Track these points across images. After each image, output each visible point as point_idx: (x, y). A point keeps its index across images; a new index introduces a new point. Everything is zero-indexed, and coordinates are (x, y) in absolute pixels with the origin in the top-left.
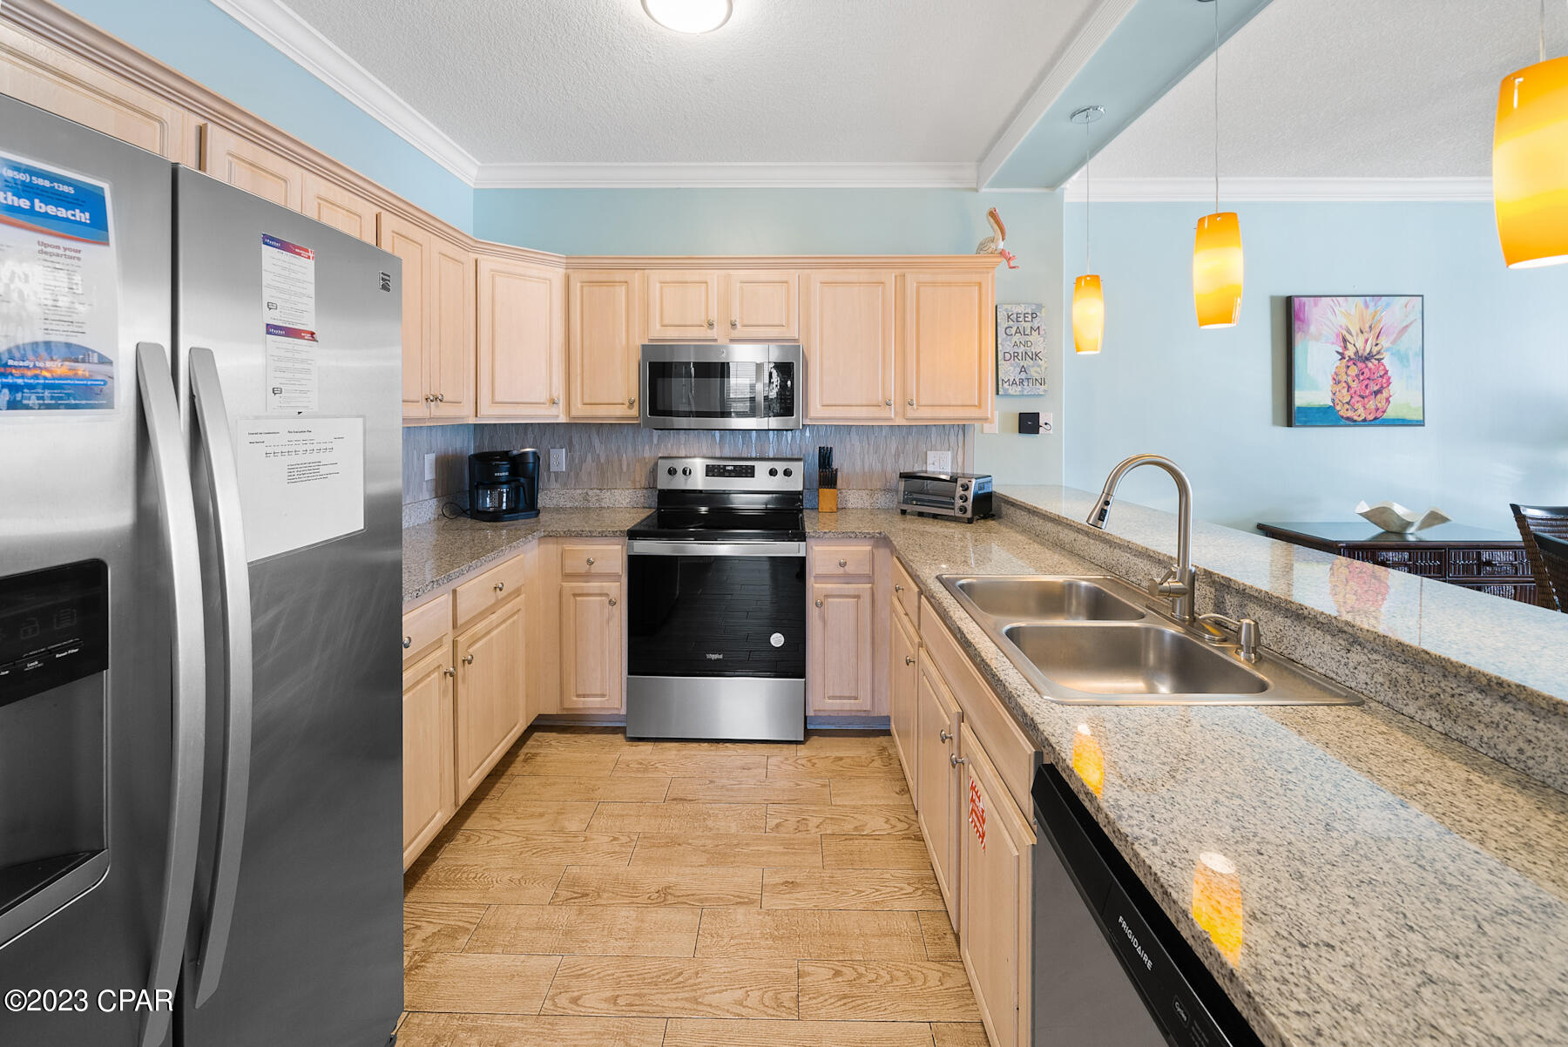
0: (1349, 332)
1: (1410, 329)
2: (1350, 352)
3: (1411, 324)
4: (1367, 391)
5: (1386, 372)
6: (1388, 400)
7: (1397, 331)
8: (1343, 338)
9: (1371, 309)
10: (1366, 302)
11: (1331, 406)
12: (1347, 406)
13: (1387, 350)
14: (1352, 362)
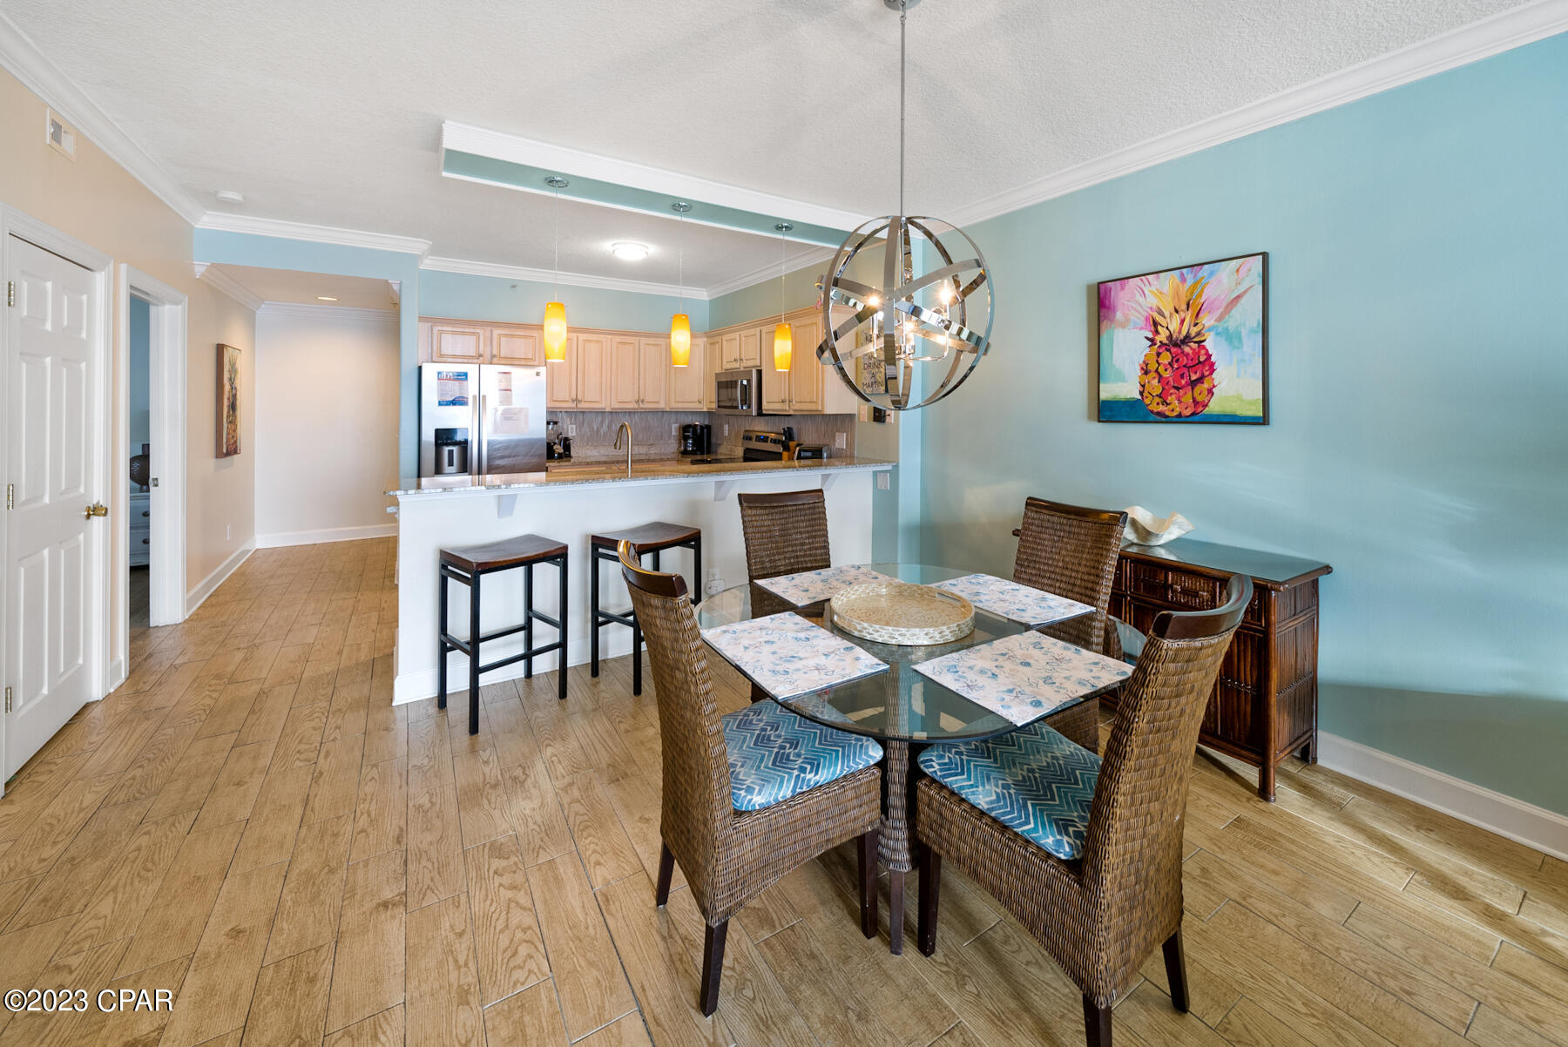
0: (1161, 313)
1: (1243, 301)
2: (1162, 337)
3: (1245, 292)
4: (1183, 382)
5: (1209, 356)
6: (1210, 392)
7: (1224, 304)
8: (1154, 321)
9: (1190, 280)
10: (1182, 274)
11: (1138, 400)
12: (1157, 400)
13: (1210, 329)
14: (1164, 348)
